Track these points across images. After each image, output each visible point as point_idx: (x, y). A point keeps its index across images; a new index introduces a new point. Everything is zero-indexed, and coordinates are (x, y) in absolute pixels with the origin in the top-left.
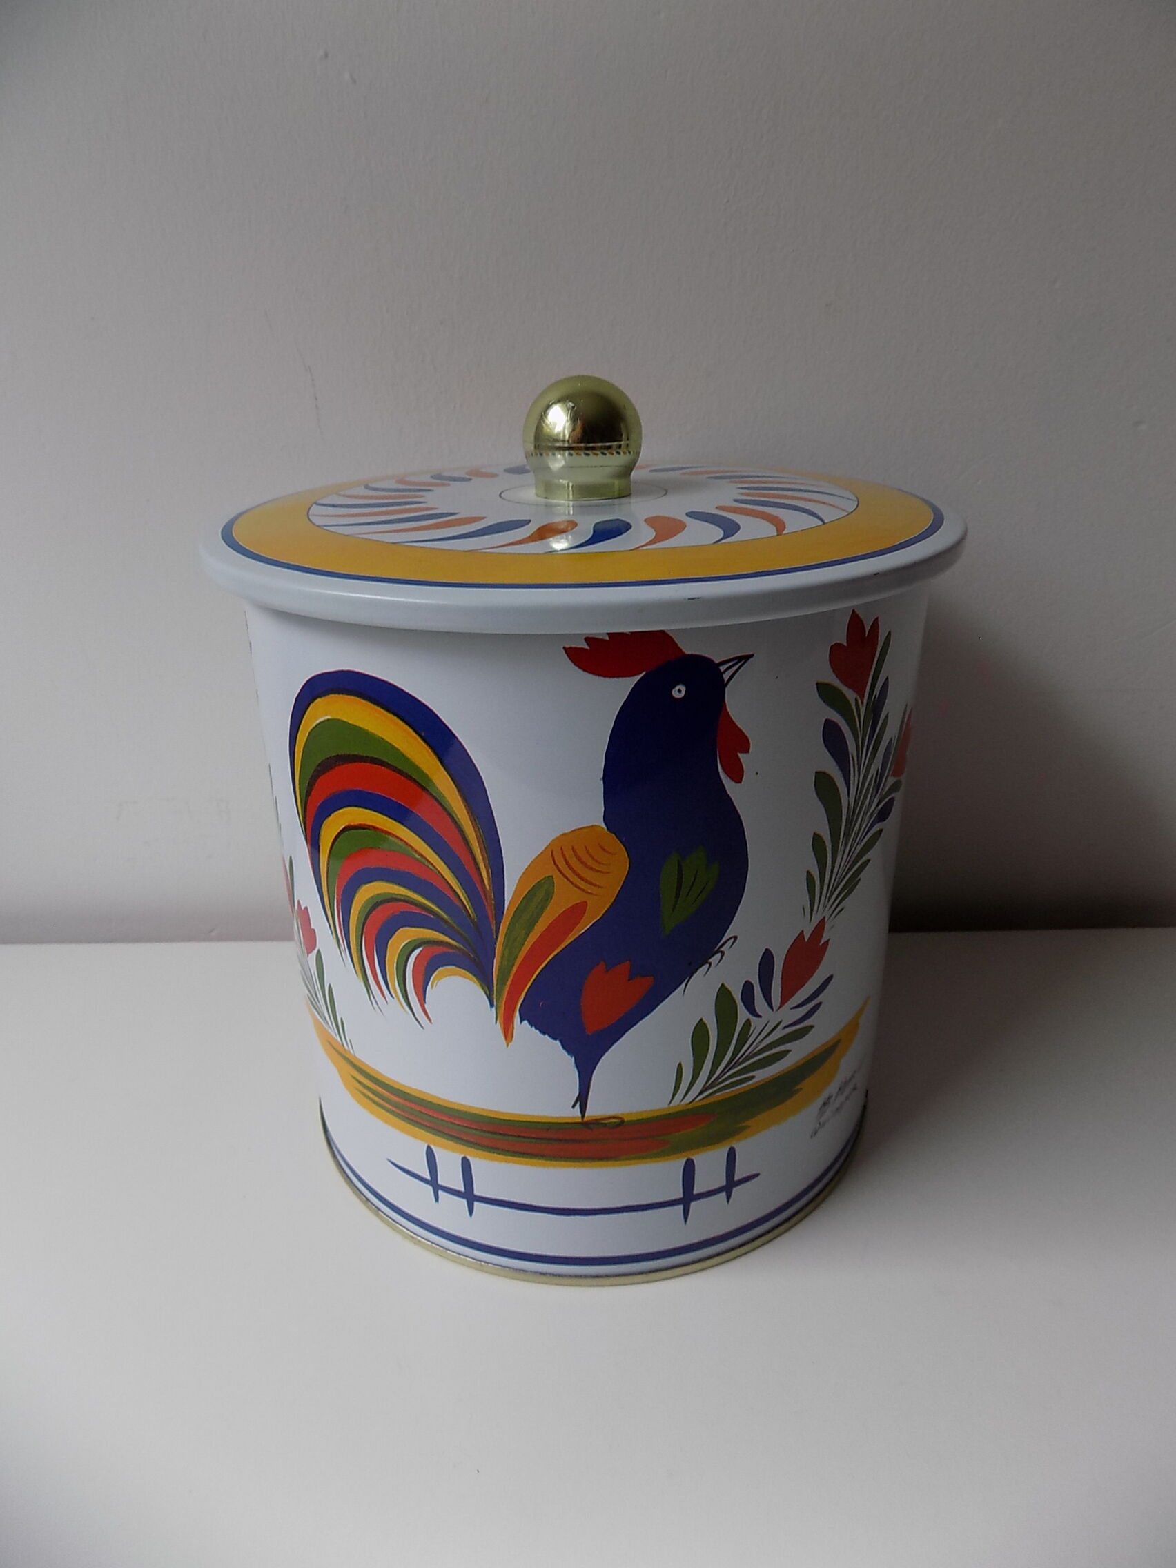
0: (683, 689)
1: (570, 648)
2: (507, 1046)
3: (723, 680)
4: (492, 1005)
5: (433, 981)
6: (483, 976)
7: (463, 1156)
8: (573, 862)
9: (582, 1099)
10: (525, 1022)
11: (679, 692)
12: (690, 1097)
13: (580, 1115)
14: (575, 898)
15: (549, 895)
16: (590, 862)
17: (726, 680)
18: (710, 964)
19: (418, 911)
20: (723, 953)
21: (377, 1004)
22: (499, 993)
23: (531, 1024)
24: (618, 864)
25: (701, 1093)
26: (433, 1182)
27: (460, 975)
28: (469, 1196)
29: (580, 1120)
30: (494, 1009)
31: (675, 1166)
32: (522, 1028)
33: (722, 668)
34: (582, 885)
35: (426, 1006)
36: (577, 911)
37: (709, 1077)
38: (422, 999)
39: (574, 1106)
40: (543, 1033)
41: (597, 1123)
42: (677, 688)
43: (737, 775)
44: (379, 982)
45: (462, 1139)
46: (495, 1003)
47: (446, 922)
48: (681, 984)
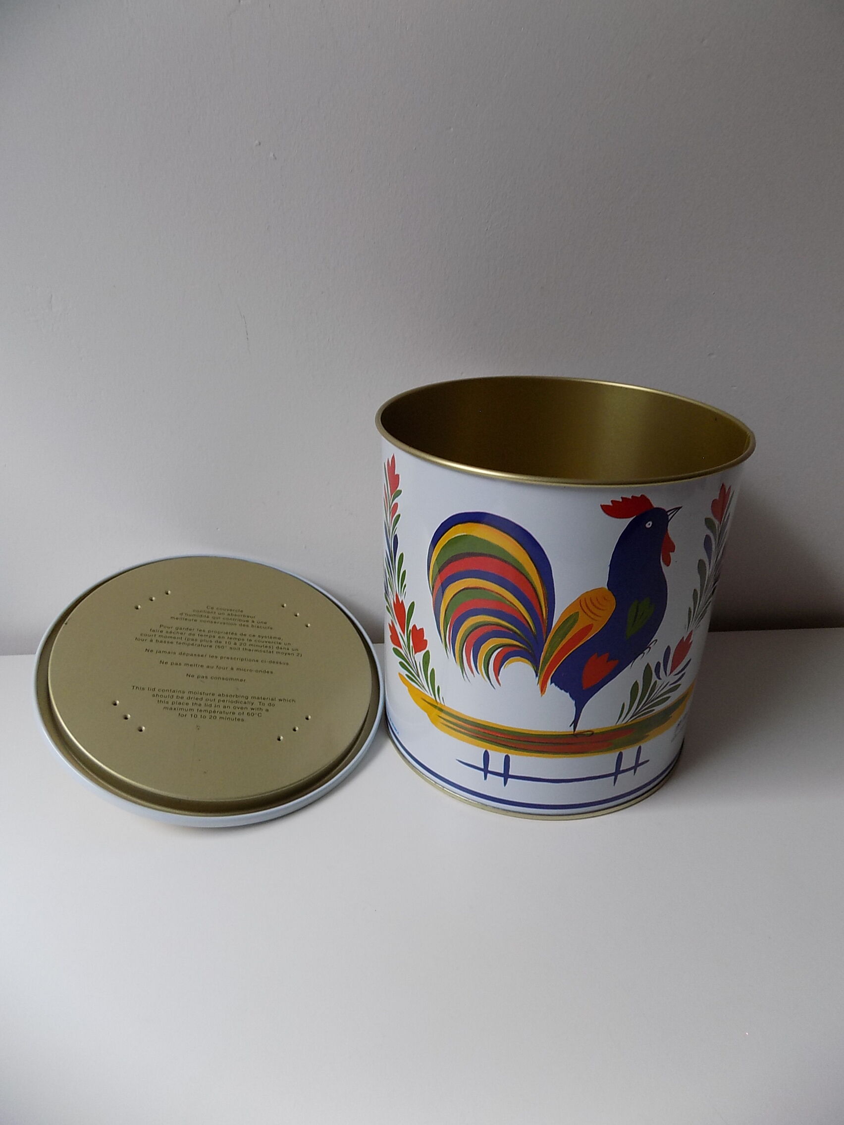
0: (651, 523)
1: (604, 505)
2: (542, 696)
3: (668, 519)
4: (537, 675)
5: (506, 665)
6: (535, 663)
7: (506, 754)
8: (590, 605)
9: (575, 723)
10: (553, 684)
11: (649, 525)
12: (626, 720)
13: (573, 730)
14: (588, 622)
15: (575, 621)
16: (598, 605)
17: (669, 518)
18: (644, 653)
19: (504, 630)
20: (650, 648)
21: (467, 678)
22: (542, 670)
23: (556, 685)
24: (610, 605)
25: (631, 718)
26: (486, 771)
27: (522, 661)
28: (506, 775)
29: (573, 733)
30: (538, 678)
31: (613, 756)
32: (551, 687)
33: (669, 513)
34: (593, 616)
35: (499, 678)
36: (589, 628)
37: (636, 709)
38: (497, 673)
39: (571, 726)
40: (561, 689)
41: (581, 734)
42: (649, 523)
43: (668, 564)
44: (471, 666)
45: (507, 746)
46: (539, 675)
47: (519, 635)
48: (629, 664)
